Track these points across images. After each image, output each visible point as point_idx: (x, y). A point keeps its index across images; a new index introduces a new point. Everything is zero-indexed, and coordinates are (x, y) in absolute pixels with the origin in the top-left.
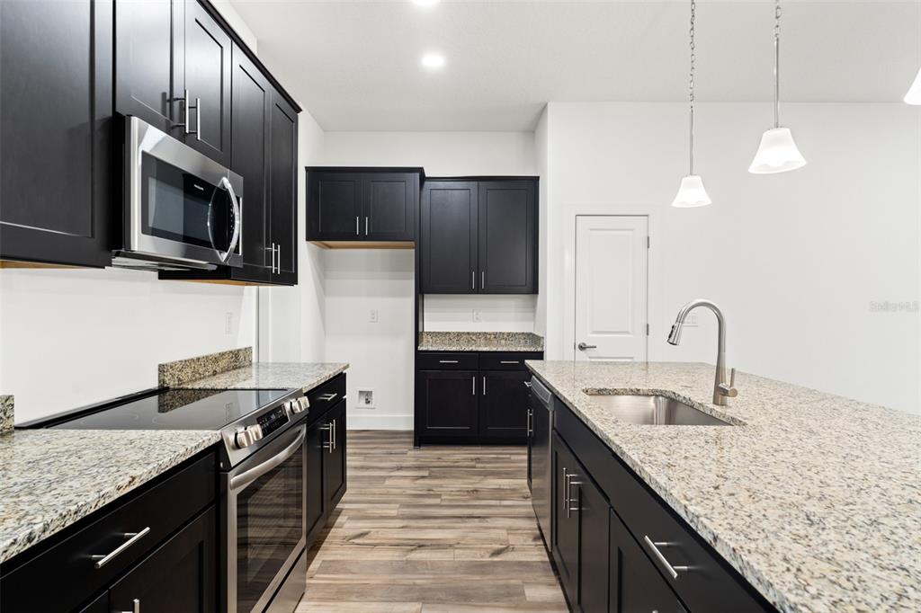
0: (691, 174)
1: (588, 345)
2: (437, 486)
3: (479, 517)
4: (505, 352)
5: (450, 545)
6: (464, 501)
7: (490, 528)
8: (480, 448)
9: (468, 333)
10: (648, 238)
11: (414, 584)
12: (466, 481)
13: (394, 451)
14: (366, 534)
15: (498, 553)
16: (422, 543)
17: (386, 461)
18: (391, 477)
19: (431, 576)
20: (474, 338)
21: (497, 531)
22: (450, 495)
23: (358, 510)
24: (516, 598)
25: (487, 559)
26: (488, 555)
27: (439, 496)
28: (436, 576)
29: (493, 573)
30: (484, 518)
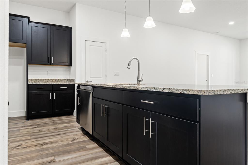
0: (125, 28)
1: (89, 81)
2: (42, 129)
3: (62, 134)
4: (62, 84)
5: (56, 142)
6: (54, 131)
7: (67, 136)
8: (53, 118)
9: (46, 79)
10: (106, 50)
11: (48, 153)
12: (52, 126)
13: (18, 123)
14: (21, 145)
15: (73, 140)
16: (45, 143)
17: (17, 126)
18: (21, 129)
19: (54, 150)
20: (48, 81)
21: (71, 136)
22: (49, 130)
23: (13, 140)
24: (84, 149)
25: (71, 142)
26: (70, 142)
27: (45, 131)
28: (55, 150)
29: (74, 145)
30: (64, 134)
